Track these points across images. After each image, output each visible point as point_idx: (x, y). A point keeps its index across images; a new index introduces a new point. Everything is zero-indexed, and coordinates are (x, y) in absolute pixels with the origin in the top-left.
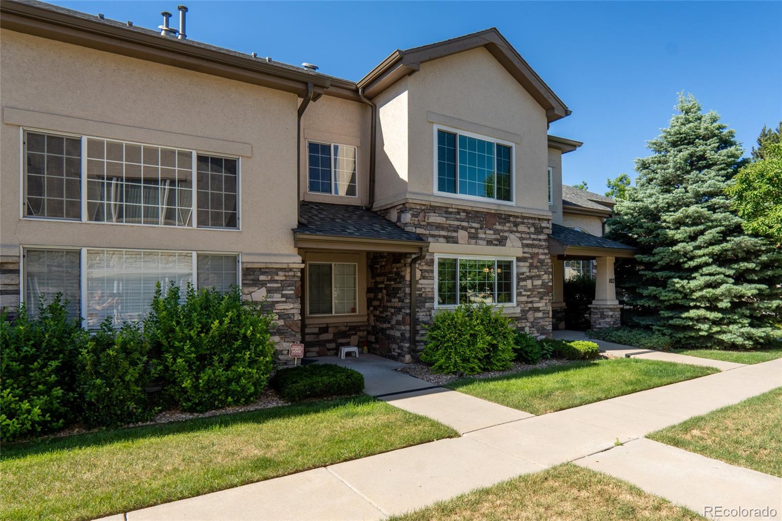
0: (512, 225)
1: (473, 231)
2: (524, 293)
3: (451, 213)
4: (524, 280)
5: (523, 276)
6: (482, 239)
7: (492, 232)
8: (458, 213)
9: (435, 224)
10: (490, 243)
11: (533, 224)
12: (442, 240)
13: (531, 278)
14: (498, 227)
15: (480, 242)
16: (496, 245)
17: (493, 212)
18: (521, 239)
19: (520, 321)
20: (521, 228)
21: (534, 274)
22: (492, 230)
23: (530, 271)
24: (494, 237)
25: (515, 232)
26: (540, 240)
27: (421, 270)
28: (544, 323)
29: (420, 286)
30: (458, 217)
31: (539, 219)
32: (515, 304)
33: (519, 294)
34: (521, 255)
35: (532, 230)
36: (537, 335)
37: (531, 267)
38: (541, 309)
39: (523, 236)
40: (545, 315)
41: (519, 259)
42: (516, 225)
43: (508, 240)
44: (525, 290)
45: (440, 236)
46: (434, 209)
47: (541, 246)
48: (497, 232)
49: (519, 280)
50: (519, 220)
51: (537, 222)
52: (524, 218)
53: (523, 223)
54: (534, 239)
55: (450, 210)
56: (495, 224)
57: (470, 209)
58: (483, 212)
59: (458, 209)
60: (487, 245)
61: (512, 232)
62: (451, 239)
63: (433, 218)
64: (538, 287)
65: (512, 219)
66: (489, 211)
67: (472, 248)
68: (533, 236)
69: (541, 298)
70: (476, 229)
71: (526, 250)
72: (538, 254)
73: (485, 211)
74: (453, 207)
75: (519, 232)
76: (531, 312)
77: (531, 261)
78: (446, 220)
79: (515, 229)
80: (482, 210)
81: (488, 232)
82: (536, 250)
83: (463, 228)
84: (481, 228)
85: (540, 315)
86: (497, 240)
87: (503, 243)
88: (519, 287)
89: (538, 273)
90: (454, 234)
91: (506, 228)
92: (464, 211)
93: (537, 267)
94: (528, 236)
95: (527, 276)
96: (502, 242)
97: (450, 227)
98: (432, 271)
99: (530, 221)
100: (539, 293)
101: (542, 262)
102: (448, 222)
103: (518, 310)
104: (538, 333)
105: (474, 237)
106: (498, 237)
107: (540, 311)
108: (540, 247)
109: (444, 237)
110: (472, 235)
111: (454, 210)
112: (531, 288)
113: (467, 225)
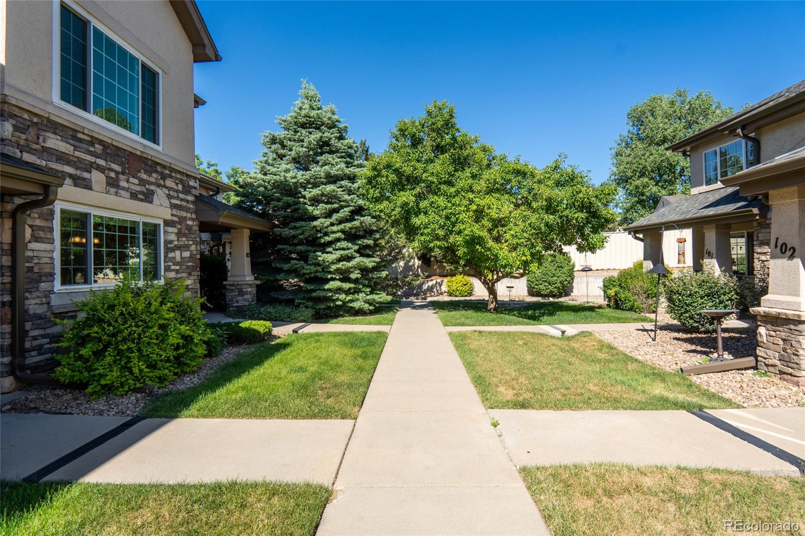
0: (159, 178)
1: (113, 175)
2: (173, 267)
3: (81, 140)
4: (173, 250)
5: (172, 246)
6: (124, 189)
7: (136, 181)
8: (92, 143)
9: (56, 153)
10: (134, 196)
11: (181, 181)
13: (179, 248)
14: (144, 176)
15: (122, 192)
16: (142, 200)
17: (138, 153)
18: (169, 197)
20: (169, 183)
21: (182, 243)
22: (136, 178)
23: (178, 240)
24: (138, 188)
25: (162, 186)
26: (188, 201)
27: (32, 226)
29: (28, 253)
30: (91, 149)
31: (187, 175)
32: (163, 281)
33: (167, 269)
34: (169, 217)
35: (180, 187)
37: (179, 234)
39: (171, 193)
41: (167, 223)
42: (164, 177)
43: (155, 195)
44: (175, 264)
46: (55, 127)
47: (189, 209)
48: (142, 182)
49: (168, 250)
50: (167, 172)
51: (185, 178)
52: (172, 170)
53: (171, 177)
54: (182, 200)
55: (80, 136)
56: (140, 171)
57: (110, 141)
58: (125, 150)
59: (92, 137)
60: (131, 199)
61: (159, 186)
62: (81, 182)
63: (54, 141)
64: (187, 260)
65: (159, 168)
66: (134, 152)
67: (110, 199)
68: (181, 195)
69: (190, 274)
70: (117, 173)
71: (175, 212)
72: (186, 218)
74: (86, 131)
75: (167, 188)
77: (179, 226)
78: (74, 150)
79: (162, 182)
80: (125, 148)
81: (132, 180)
82: (184, 214)
83: (99, 168)
84: (123, 173)
86: (142, 193)
87: (150, 199)
88: (167, 260)
89: (186, 243)
90: (86, 175)
91: (152, 180)
92: (101, 142)
93: (185, 235)
94: (176, 195)
95: (176, 246)
96: (148, 197)
97: (80, 162)
98: (51, 230)
99: (178, 176)
100: (188, 267)
101: (189, 228)
102: (77, 154)
105: (113, 183)
106: (144, 189)
108: (187, 210)
109: (71, 176)
110: (111, 181)
111: (86, 138)
112: (180, 260)
113: (105, 165)
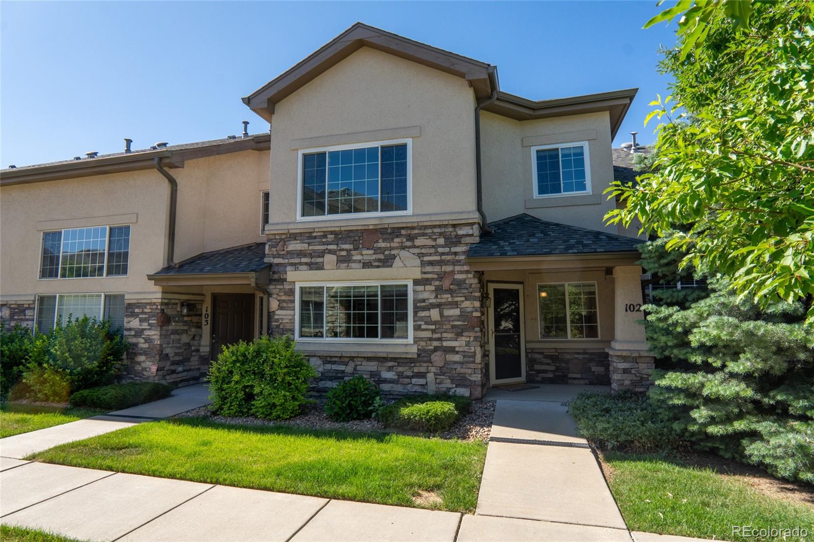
0: (405, 240)
1: (344, 253)
2: (423, 327)
3: (315, 237)
4: (427, 308)
5: (424, 304)
6: (355, 261)
7: (370, 252)
8: (325, 236)
9: (295, 252)
10: (367, 265)
11: (441, 234)
12: (305, 267)
13: (439, 306)
14: (382, 244)
15: (353, 265)
16: (378, 267)
17: (371, 227)
18: (421, 255)
19: (418, 364)
20: (419, 242)
21: (443, 301)
22: (372, 249)
23: (436, 297)
24: (374, 257)
25: (409, 247)
26: (456, 254)
27: (279, 301)
28: (463, 371)
29: (276, 317)
30: (324, 240)
31: (454, 226)
32: (410, 340)
33: (417, 328)
34: (418, 276)
35: (441, 241)
36: (450, 386)
37: (439, 290)
38: (457, 349)
39: (423, 251)
40: (466, 359)
41: (416, 282)
42: (411, 238)
43: (398, 258)
44: (426, 323)
45: (301, 264)
46: (294, 236)
47: (459, 261)
48: (378, 251)
49: (416, 310)
50: (416, 231)
51: (451, 229)
52: (421, 228)
53: (424, 235)
54: (443, 254)
55: (314, 235)
56: (377, 241)
57: (337, 229)
58: (357, 230)
59: (324, 232)
60: (364, 268)
61: (403, 248)
62: (314, 266)
63: (292, 245)
64: (452, 319)
65: (403, 232)
66: (366, 228)
67: (343, 272)
68: (440, 250)
69: (459, 334)
70: (348, 251)
71: (429, 269)
72: (453, 272)
73: (360, 228)
74: (316, 230)
75: (418, 247)
76: (439, 353)
77: (437, 283)
78: (309, 246)
79: (409, 244)
80: (356, 228)
81: (365, 252)
82: (449, 268)
83: (330, 252)
84: (355, 249)
85: (457, 358)
86: (379, 260)
87: (390, 264)
88: (417, 319)
89: (450, 300)
90: (319, 260)
91: (394, 245)
92: (332, 233)
93: (450, 291)
94: (432, 250)
95: (431, 304)
96: (387, 262)
97: (314, 252)
98: (293, 301)
99: (436, 230)
100: (453, 327)
101: (460, 284)
102: (311, 248)
103: (414, 349)
104: (452, 383)
105: (344, 260)
106: (381, 257)
107: (457, 353)
108: (455, 263)
109: (306, 264)
110: (342, 258)
111: (319, 234)
112: (439, 319)
113: (335, 248)
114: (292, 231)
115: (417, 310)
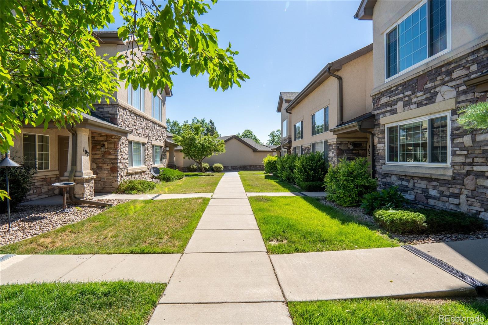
0: (444, 76)
1: (406, 99)
2: (458, 152)
3: (392, 92)
4: (461, 135)
6: (413, 103)
7: (421, 93)
8: (397, 89)
9: (384, 104)
10: (420, 104)
11: (474, 61)
12: (388, 114)
13: (472, 132)
14: (429, 85)
15: (412, 106)
16: (426, 104)
18: (456, 87)
19: (454, 186)
20: (455, 74)
22: (423, 91)
24: (424, 97)
25: (448, 82)
27: (378, 138)
29: (377, 149)
30: (397, 92)
32: (448, 165)
33: (454, 154)
34: (454, 106)
35: (474, 68)
38: (486, 174)
39: (459, 82)
41: (454, 112)
42: (449, 73)
43: (439, 94)
44: (460, 149)
45: (386, 112)
46: (383, 94)
48: (428, 91)
50: (453, 66)
51: (482, 53)
53: (459, 66)
55: (392, 89)
56: (426, 84)
57: (402, 82)
58: (414, 78)
59: (396, 86)
60: (418, 107)
61: (443, 84)
62: (392, 112)
63: (383, 100)
64: (482, 144)
65: (443, 69)
66: (418, 75)
70: (409, 96)
71: (462, 98)
73: (414, 76)
74: (392, 86)
75: (454, 80)
76: (470, 177)
79: (447, 79)
80: (412, 77)
81: (418, 94)
83: (400, 99)
84: (413, 94)
85: (487, 183)
86: (427, 99)
87: (434, 100)
88: (453, 145)
90: (395, 107)
91: (437, 83)
92: (400, 85)
95: (464, 131)
96: (431, 100)
97: (392, 102)
98: (384, 138)
100: (484, 152)
102: (391, 99)
103: (450, 173)
104: (482, 207)
105: (407, 104)
106: (429, 95)
107: (487, 177)
109: (389, 111)
111: (394, 88)
112: (471, 144)
113: (402, 96)
114: (381, 91)
115: (453, 137)
